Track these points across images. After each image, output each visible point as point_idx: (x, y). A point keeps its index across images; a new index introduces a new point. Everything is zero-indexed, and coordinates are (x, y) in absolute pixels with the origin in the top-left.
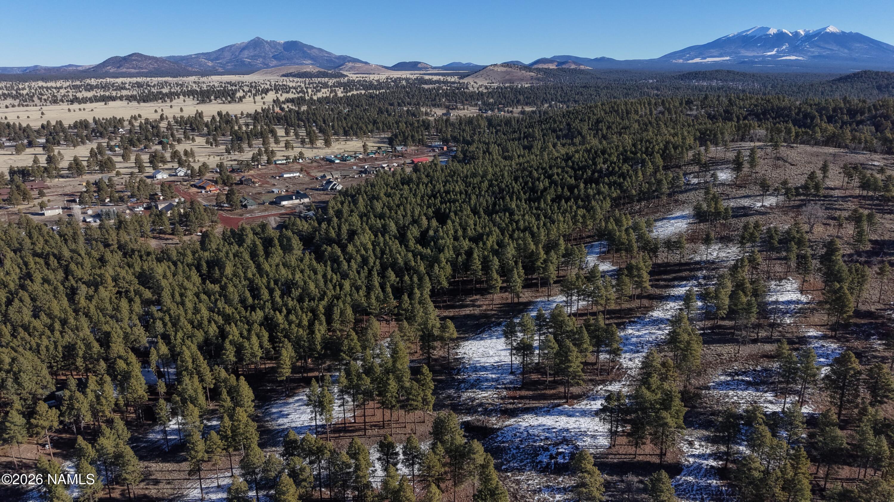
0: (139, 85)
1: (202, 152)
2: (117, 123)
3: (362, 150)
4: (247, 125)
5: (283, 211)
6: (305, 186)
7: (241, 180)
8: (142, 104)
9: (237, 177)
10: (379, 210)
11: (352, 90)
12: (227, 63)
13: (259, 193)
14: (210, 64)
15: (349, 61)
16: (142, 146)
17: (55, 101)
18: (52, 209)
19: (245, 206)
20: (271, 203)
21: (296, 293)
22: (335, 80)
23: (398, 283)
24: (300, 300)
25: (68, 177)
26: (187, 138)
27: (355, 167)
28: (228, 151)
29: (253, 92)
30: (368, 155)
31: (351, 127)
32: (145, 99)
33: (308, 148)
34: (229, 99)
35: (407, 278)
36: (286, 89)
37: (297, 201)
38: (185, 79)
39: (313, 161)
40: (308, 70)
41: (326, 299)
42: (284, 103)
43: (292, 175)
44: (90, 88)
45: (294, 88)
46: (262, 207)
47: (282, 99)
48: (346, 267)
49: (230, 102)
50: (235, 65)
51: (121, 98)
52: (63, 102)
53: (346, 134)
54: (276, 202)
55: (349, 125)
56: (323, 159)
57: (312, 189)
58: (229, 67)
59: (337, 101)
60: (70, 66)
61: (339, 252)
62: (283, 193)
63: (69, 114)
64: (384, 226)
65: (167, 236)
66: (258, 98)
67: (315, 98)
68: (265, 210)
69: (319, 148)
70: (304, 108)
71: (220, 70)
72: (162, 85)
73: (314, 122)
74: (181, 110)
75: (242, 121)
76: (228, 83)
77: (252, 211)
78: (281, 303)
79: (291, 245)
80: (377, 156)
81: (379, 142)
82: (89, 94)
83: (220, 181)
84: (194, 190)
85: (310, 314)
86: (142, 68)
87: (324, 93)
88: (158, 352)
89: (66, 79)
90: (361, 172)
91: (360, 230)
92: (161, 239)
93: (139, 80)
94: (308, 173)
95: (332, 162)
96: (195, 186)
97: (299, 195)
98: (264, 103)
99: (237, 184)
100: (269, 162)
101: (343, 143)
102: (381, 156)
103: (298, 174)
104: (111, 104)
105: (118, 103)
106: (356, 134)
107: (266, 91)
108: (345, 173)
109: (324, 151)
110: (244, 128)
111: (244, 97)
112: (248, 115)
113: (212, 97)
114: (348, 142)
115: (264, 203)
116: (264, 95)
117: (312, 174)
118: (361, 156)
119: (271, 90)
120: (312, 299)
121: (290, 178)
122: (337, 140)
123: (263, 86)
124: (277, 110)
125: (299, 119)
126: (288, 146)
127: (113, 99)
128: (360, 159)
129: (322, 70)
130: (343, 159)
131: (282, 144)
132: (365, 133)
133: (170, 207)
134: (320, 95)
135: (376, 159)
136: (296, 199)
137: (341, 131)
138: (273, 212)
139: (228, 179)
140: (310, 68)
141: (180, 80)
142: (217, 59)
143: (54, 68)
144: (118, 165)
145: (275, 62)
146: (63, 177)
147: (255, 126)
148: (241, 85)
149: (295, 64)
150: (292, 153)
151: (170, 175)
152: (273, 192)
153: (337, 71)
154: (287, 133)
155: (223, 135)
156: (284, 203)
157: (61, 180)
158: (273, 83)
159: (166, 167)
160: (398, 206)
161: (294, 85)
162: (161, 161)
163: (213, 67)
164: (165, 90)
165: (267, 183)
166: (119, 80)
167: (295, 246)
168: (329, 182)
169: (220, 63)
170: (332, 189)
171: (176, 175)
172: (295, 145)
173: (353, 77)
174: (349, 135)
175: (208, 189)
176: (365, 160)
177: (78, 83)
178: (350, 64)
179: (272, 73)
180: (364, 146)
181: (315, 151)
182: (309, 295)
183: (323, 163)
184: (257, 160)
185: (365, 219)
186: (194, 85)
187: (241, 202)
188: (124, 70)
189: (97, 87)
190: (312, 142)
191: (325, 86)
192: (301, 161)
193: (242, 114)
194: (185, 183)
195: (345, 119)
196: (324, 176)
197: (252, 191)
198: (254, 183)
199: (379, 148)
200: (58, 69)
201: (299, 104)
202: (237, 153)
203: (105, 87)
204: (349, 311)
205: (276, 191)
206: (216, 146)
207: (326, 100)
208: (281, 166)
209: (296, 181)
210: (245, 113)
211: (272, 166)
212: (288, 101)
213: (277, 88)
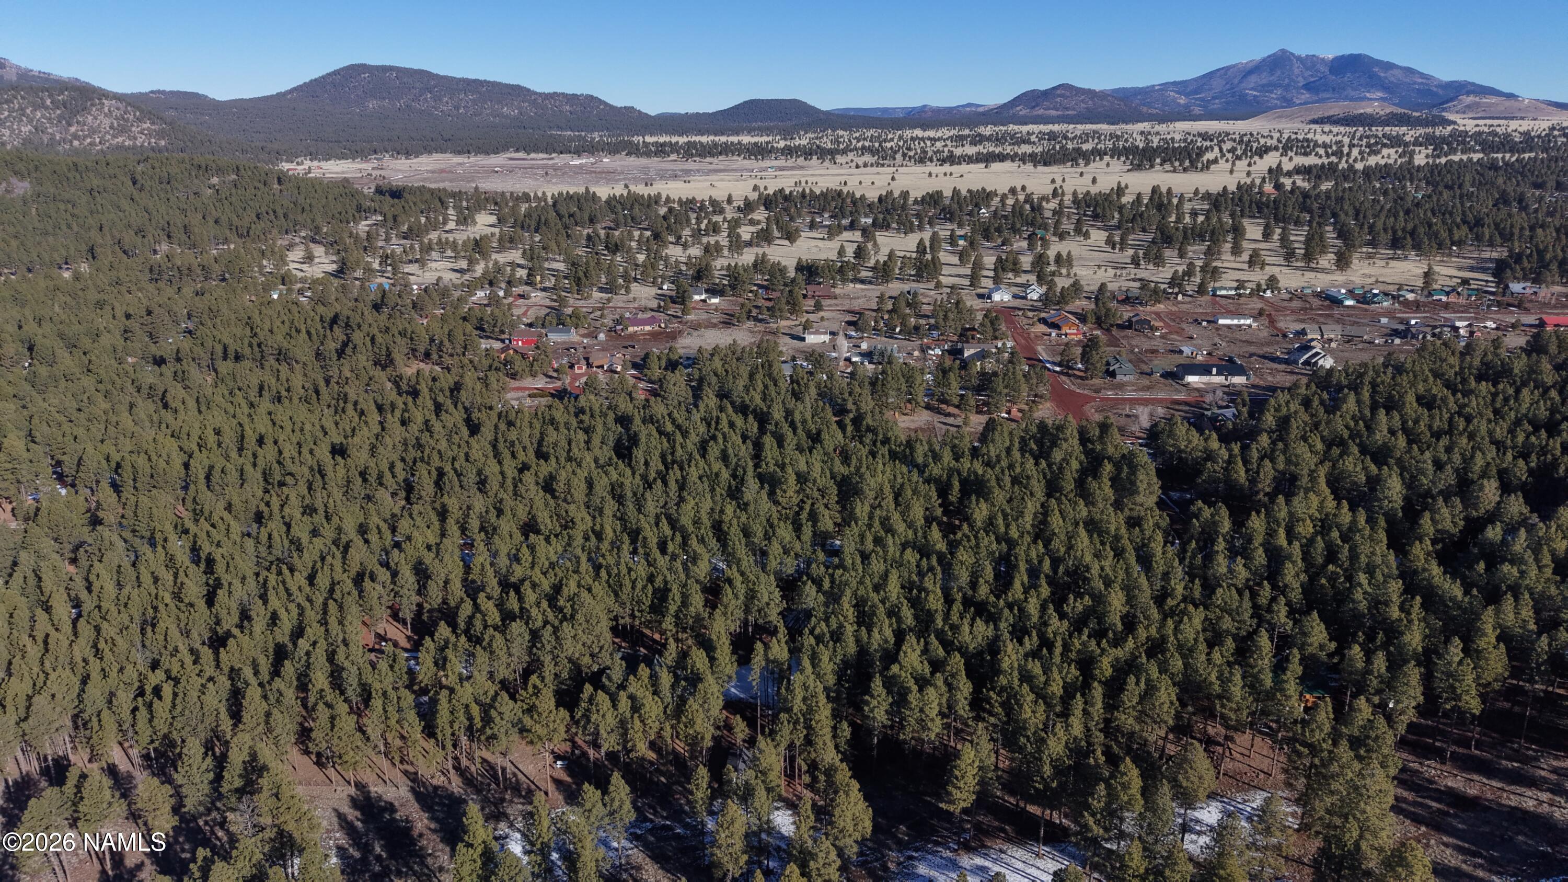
0: (1052, 136)
1: (1092, 260)
2: (982, 197)
3: (1420, 283)
4: (1194, 214)
5: (1181, 397)
6: (1252, 349)
7: (1130, 321)
8: (1041, 168)
9: (1126, 313)
10: (1380, 436)
11: (1453, 151)
12: (1214, 98)
13: (1153, 352)
14: (1182, 101)
15: (1468, 93)
16: (999, 241)
17: (922, 159)
18: (817, 332)
19: (1113, 374)
20: (1167, 375)
21: (1076, 605)
22: (1421, 131)
23: (1331, 655)
24: (1078, 625)
25: (870, 283)
26: (1078, 231)
27: (1384, 320)
28: (1135, 262)
29: (1239, 152)
30: (1430, 295)
31: (1413, 233)
32: (1047, 159)
33: (1297, 268)
34: (1187, 163)
35: (1356, 651)
36: (1306, 147)
37: (1219, 380)
38: (1129, 127)
39: (1294, 295)
40: (1369, 110)
41: (1130, 644)
42: (1289, 174)
43: (1235, 322)
44: (978, 140)
45: (1325, 146)
46: (1145, 382)
47: (1287, 166)
48: (1223, 570)
49: (1185, 170)
50: (1227, 103)
51: (1013, 158)
52: (931, 160)
53: (1395, 244)
54: (1174, 376)
55: (1410, 226)
56: (1318, 295)
57: (1264, 357)
58: (1216, 105)
59: (1408, 172)
60: (969, 105)
61: (1226, 525)
62: (1200, 358)
63: (929, 180)
64: (1374, 482)
65: (951, 410)
66: (1242, 165)
67: (1359, 166)
68: (1148, 388)
69: (1323, 271)
70: (1326, 186)
71: (1197, 111)
72: (1085, 137)
73: (1334, 215)
74: (1094, 181)
75: (1187, 206)
76: (1200, 135)
77: (1121, 386)
78: (1035, 619)
79: (1133, 483)
80: (1452, 299)
81: (1471, 269)
82: (971, 150)
83: (1091, 318)
84: (1041, 328)
85: (1074, 671)
86: (1067, 109)
87: (1389, 156)
88: (766, 655)
89: (951, 124)
90: (1395, 333)
91: (1304, 481)
92: (939, 412)
93: (1056, 128)
94: (1272, 322)
95: (1335, 301)
96: (1044, 321)
97: (1229, 367)
98: (1249, 174)
99: (1121, 327)
100: (1201, 290)
101: (1383, 263)
102: (1462, 301)
103: (1248, 322)
104: (996, 166)
105: (1008, 165)
106: (1417, 247)
107: (1263, 151)
108: (1354, 331)
109: (1329, 277)
110: (1187, 219)
111: (1215, 161)
112: (1207, 196)
113: (1158, 160)
114: (1393, 263)
115: (1150, 374)
116: (1256, 158)
117: (1281, 325)
118: (1410, 297)
119: (1276, 148)
120: (1099, 634)
121: (1229, 327)
122: (1370, 256)
123: (1262, 141)
124: (1268, 188)
125: (1304, 208)
126: (1255, 261)
127: (1001, 158)
128: (1406, 304)
129: (1400, 111)
130: (1365, 299)
131: (1245, 257)
132: (1440, 246)
133: (982, 355)
134: (1372, 161)
135: (1446, 306)
136: (1218, 374)
137: (1385, 238)
138: (1161, 396)
139: (1107, 315)
140: (1374, 106)
141: (1117, 129)
142: (1196, 92)
143: (945, 109)
144: (946, 270)
145: (1306, 96)
146: (862, 282)
147: (1208, 218)
148: (1221, 137)
149: (1346, 98)
150: (1258, 276)
151: (1015, 296)
152: (1181, 352)
153: (1435, 112)
154: (1267, 236)
155: (1144, 230)
156: (1191, 379)
157: (859, 286)
158: (1286, 136)
159: (1018, 280)
160: (1437, 435)
161: (1327, 139)
162: (1013, 270)
163: (1186, 106)
164: (1086, 147)
165: (1181, 331)
166: (1025, 129)
167: (1142, 487)
168: (1306, 347)
169: (1202, 100)
170: (1306, 363)
171: (1025, 298)
172: (1268, 260)
173: (1467, 124)
174: (1403, 247)
175: (1065, 330)
176: (1416, 306)
177: (966, 132)
178: (1471, 99)
179: (1290, 117)
180: (1426, 275)
181: (1310, 275)
182: (1101, 619)
183: (1316, 302)
184: (1180, 285)
185: (1336, 451)
186: (1139, 138)
187: (1108, 364)
188: (1041, 112)
189: (989, 139)
190: (1309, 257)
191: (1396, 142)
192: (1269, 294)
193: (1196, 192)
194: (1030, 314)
195: (1407, 212)
196: (1303, 332)
197: (1140, 343)
198: (1153, 329)
199: (1465, 282)
200: (949, 110)
201: (1318, 177)
202: (1151, 267)
203: (998, 139)
204: (1166, 695)
205: (1187, 350)
206: (1121, 249)
207: (1384, 172)
208: (1224, 302)
209: (1238, 335)
210: (1202, 190)
211: (1206, 298)
212: (1298, 170)
213: (1287, 147)
